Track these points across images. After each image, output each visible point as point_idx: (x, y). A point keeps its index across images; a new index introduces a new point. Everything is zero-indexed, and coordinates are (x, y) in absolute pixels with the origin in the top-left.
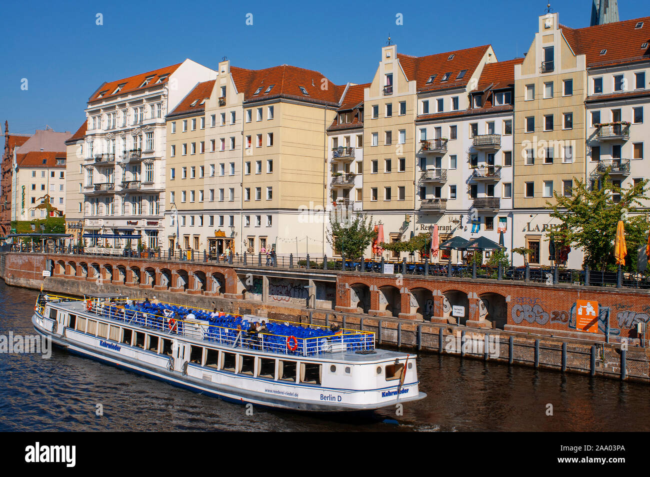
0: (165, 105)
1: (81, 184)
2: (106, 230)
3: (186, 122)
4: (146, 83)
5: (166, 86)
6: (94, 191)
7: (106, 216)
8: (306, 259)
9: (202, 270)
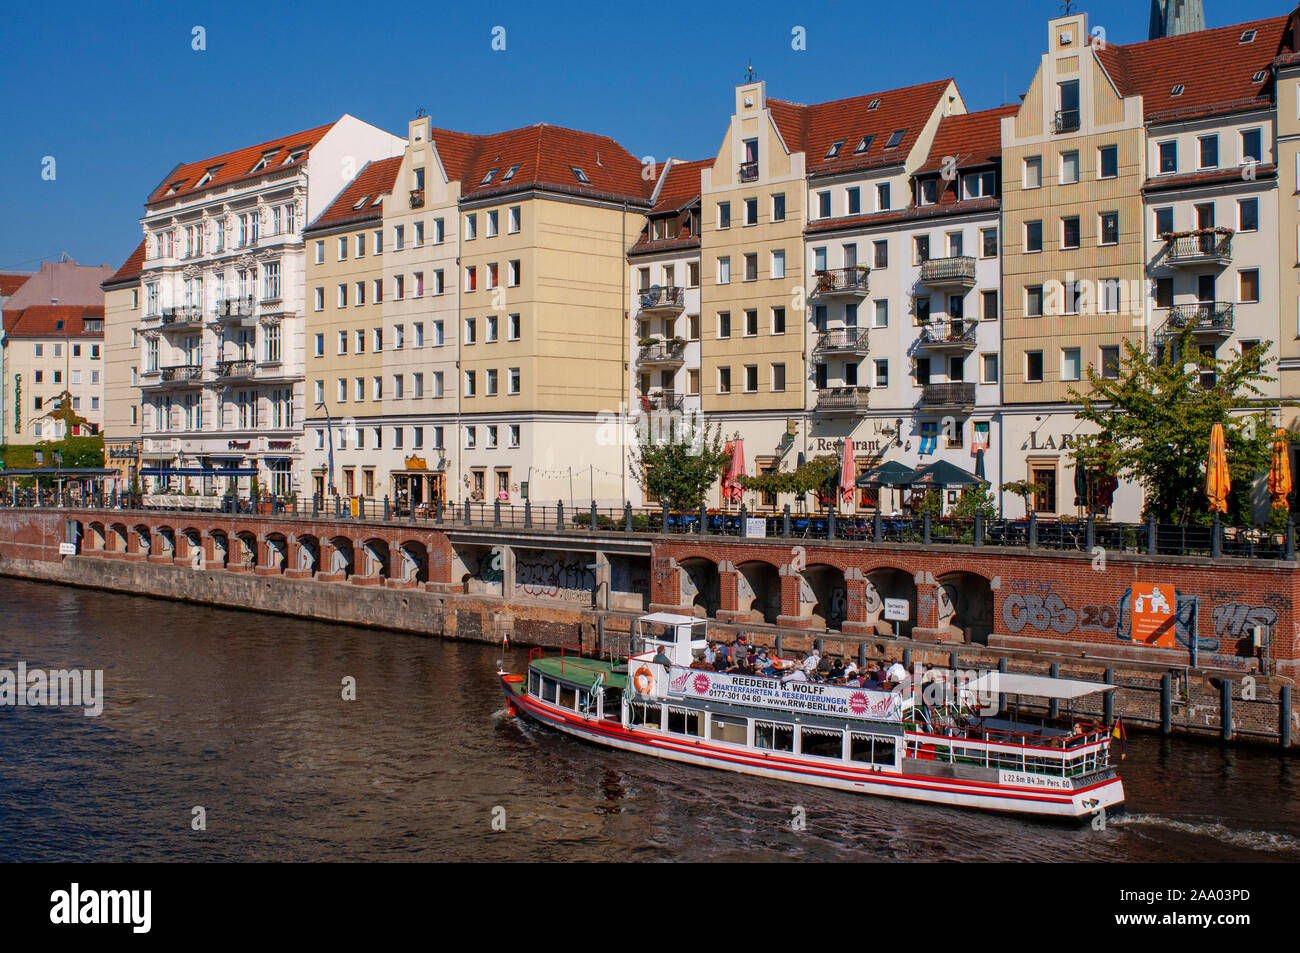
0: (301, 208)
1: (135, 369)
2: (186, 461)
3: (344, 240)
4: (262, 165)
5: (303, 170)
6: (162, 381)
7: (186, 432)
8: (589, 512)
9: (381, 537)
